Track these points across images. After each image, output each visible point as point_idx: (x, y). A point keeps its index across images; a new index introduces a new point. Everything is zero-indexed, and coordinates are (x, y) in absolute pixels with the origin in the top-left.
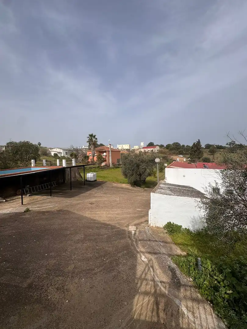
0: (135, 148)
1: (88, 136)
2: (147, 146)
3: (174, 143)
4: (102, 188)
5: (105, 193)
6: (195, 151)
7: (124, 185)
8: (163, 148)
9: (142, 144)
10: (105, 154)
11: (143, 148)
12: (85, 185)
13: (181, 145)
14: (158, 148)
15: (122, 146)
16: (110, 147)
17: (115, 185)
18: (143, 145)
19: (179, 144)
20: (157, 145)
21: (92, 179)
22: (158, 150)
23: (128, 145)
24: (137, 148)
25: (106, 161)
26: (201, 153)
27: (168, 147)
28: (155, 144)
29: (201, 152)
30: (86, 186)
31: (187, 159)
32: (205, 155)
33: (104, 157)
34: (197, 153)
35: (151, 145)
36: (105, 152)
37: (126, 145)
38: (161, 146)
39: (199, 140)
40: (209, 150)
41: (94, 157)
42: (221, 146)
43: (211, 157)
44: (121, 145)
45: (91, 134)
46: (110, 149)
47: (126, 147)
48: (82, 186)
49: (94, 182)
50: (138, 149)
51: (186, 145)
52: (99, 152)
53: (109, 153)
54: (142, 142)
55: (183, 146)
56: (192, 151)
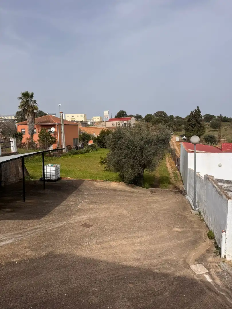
0: (94, 120)
1: (21, 96)
2: (116, 117)
3: (158, 113)
4: (81, 193)
5: (93, 202)
6: (193, 126)
7: (114, 185)
8: (140, 121)
9: (106, 113)
10: (53, 129)
11: (111, 120)
12: (44, 189)
13: (168, 115)
14: (133, 121)
15: (73, 116)
16: (61, 118)
17: (99, 184)
18: (108, 114)
19: (165, 114)
20: (131, 116)
21: (54, 177)
22: (134, 124)
23: (83, 115)
24: (98, 120)
25: (55, 142)
26: (202, 128)
27: (149, 118)
28: (128, 114)
29: (201, 126)
30: (47, 191)
31: (181, 138)
32: (208, 132)
33: (53, 136)
34: (195, 129)
35: (121, 115)
36: (54, 126)
37: (79, 115)
38: (138, 117)
39: (198, 108)
40: (209, 123)
41: (32, 135)
42: (225, 117)
43: (216, 134)
44: (70, 115)
45: (24, 91)
46: (62, 121)
47: (79, 118)
48: (41, 192)
49: (58, 182)
50: (100, 122)
51: (175, 116)
52: (43, 126)
53: (60, 129)
54: (106, 110)
55: (171, 117)
56: (189, 125)
